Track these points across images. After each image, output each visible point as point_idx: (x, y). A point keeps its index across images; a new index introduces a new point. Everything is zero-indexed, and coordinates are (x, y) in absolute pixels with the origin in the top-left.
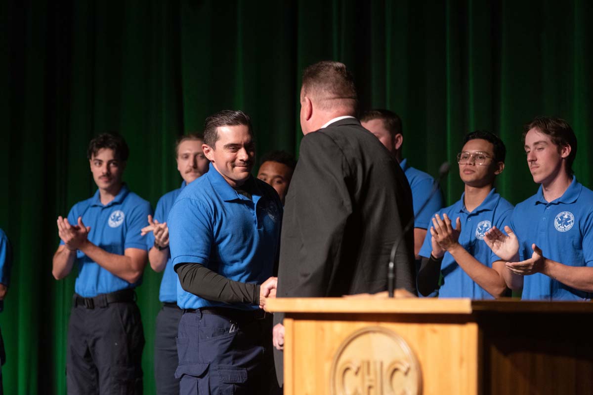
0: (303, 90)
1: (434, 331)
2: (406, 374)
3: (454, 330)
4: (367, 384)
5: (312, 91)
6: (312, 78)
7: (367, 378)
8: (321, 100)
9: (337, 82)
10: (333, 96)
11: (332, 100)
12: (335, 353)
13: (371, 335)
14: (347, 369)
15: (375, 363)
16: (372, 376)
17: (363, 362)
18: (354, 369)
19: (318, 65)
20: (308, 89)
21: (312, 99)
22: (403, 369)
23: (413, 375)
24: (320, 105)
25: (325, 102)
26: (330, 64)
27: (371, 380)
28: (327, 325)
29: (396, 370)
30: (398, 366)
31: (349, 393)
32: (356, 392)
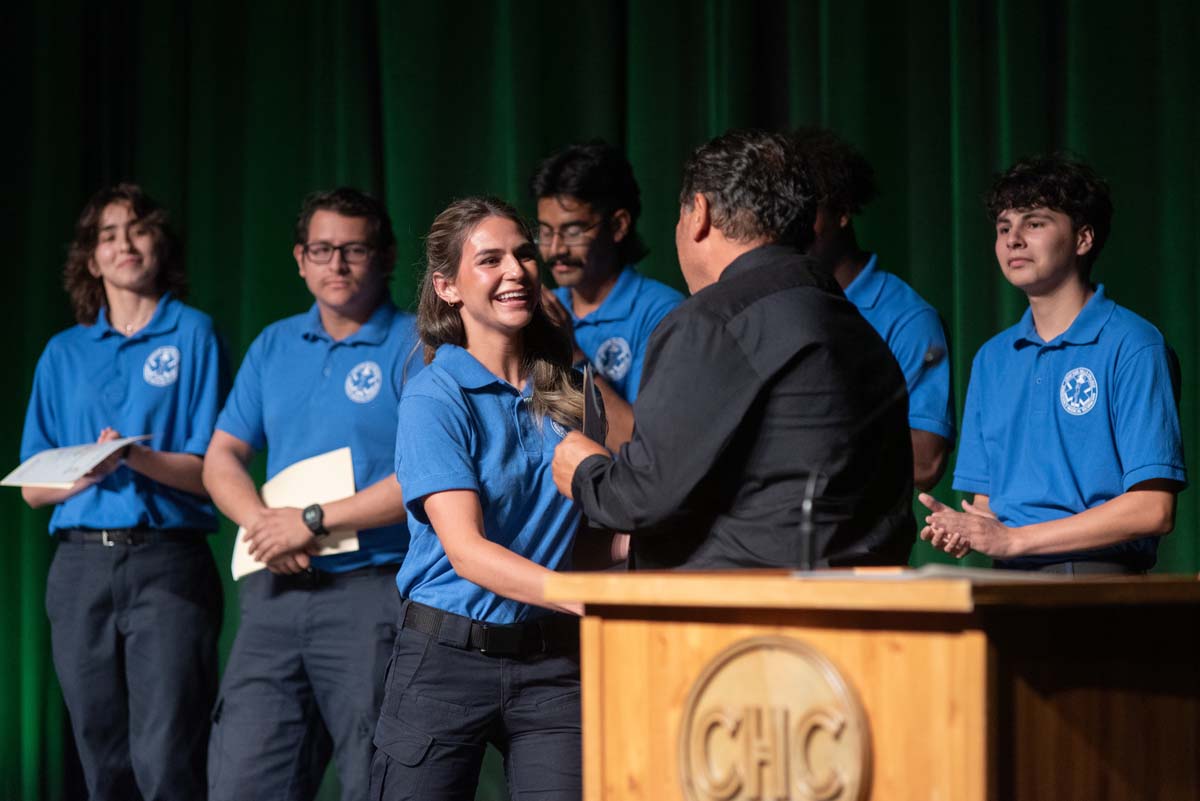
1: (896, 648)
2: (837, 736)
3: (937, 645)
4: (757, 756)
7: (756, 743)
12: (688, 689)
13: (764, 655)
14: (714, 725)
15: (773, 712)
16: (767, 741)
17: (747, 710)
18: (729, 724)
22: (832, 726)
23: (852, 739)
27: (764, 750)
28: (672, 631)
29: (815, 728)
30: (818, 719)
31: (719, 774)
32: (733, 773)
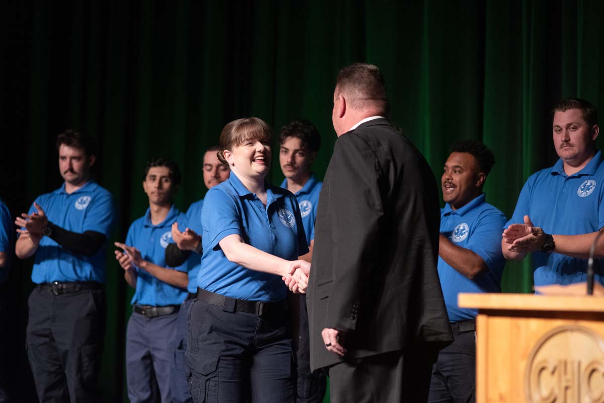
0: (337, 89)
4: (564, 384)
5: (346, 91)
6: (347, 77)
7: (563, 378)
8: (354, 100)
9: (371, 83)
10: (366, 97)
11: (365, 101)
12: (530, 351)
13: (569, 334)
14: (543, 369)
15: (573, 363)
16: (569, 376)
17: (560, 362)
18: (550, 368)
19: (352, 66)
20: (342, 88)
21: (346, 98)
22: (602, 370)
24: (352, 105)
25: (357, 102)
26: (364, 66)
27: (568, 381)
28: (522, 322)
29: (593, 371)
30: (595, 366)
31: (545, 392)
32: (552, 393)
